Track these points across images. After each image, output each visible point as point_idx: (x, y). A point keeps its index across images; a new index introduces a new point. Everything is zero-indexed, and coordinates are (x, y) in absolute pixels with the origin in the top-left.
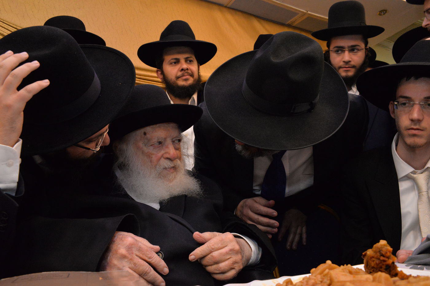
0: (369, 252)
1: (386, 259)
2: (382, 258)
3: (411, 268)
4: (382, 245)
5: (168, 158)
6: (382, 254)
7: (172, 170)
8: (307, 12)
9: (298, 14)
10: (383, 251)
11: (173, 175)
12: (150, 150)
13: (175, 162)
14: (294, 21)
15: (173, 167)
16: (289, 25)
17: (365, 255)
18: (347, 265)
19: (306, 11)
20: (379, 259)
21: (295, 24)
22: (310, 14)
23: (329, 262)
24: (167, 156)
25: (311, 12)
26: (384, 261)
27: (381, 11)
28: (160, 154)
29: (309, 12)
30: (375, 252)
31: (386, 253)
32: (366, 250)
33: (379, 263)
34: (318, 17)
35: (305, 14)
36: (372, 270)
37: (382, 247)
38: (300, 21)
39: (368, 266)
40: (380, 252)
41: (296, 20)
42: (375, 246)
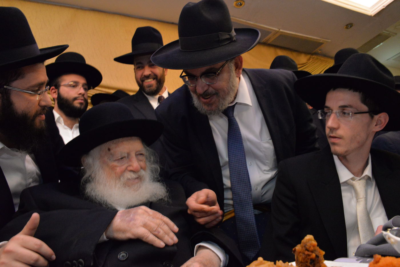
0: (298, 248)
1: (310, 253)
2: (307, 252)
3: (361, 262)
4: (307, 240)
5: (131, 171)
6: (307, 248)
7: (137, 181)
8: (280, 30)
9: (271, 32)
10: (307, 246)
11: (138, 185)
12: (116, 163)
13: (139, 173)
14: (269, 39)
15: (137, 178)
16: (264, 43)
17: (295, 250)
18: (279, 261)
19: (278, 29)
20: (304, 253)
21: (269, 42)
22: (282, 32)
23: (260, 259)
24: (131, 168)
25: (283, 29)
26: (309, 255)
27: (347, 25)
28: (124, 167)
29: (281, 30)
30: (302, 247)
31: (310, 247)
32: (296, 246)
33: (305, 258)
34: (289, 34)
35: (277, 32)
36: (301, 264)
37: (306, 242)
38: (273, 39)
39: (298, 262)
40: (305, 246)
41: (270, 38)
42: (303, 241)
